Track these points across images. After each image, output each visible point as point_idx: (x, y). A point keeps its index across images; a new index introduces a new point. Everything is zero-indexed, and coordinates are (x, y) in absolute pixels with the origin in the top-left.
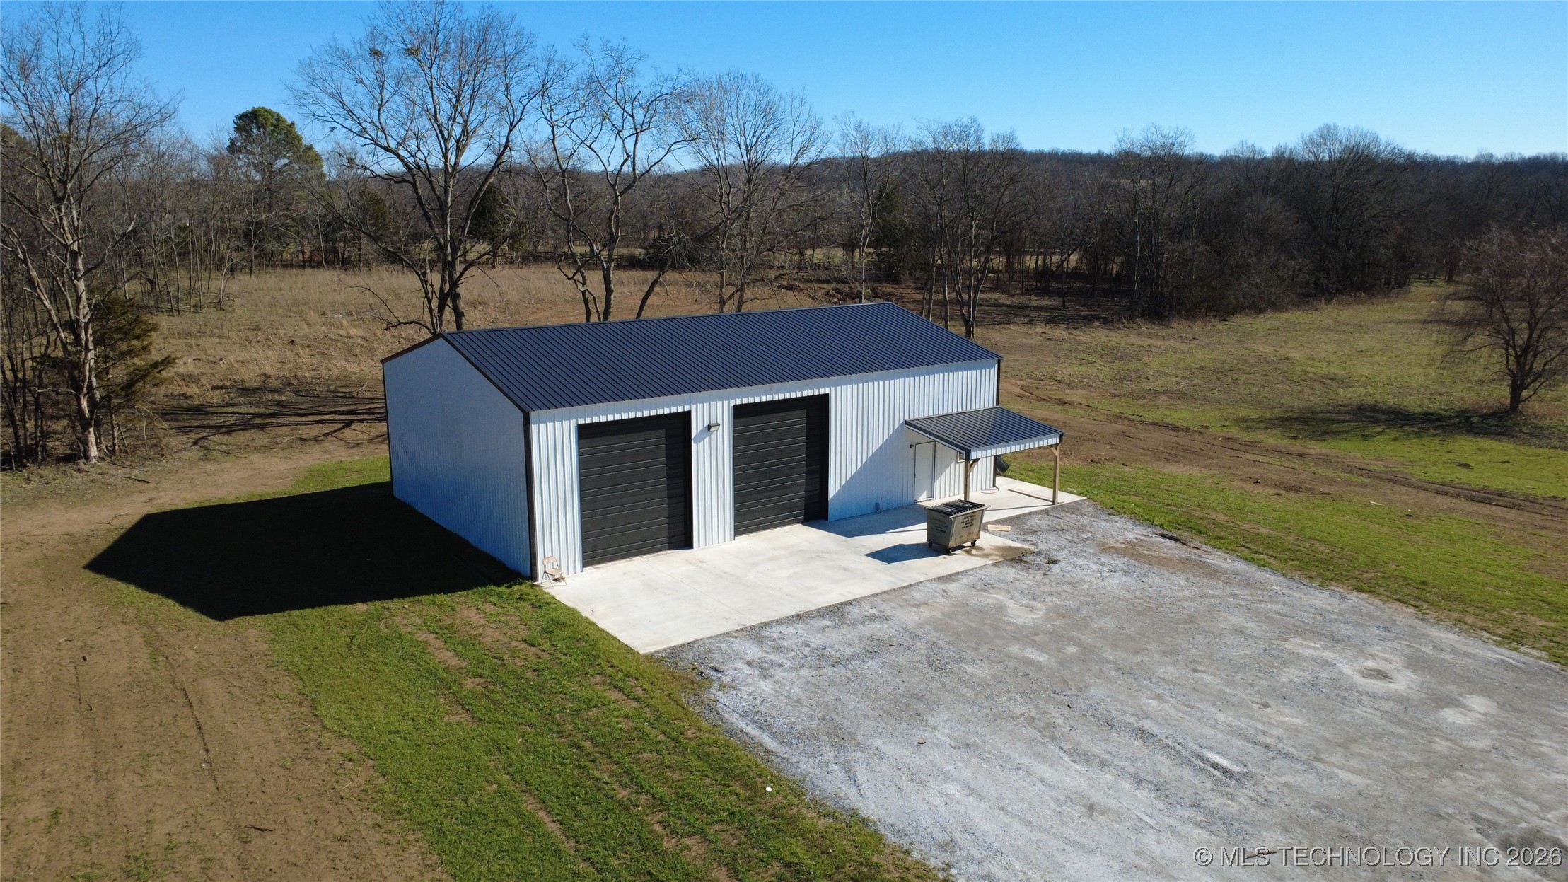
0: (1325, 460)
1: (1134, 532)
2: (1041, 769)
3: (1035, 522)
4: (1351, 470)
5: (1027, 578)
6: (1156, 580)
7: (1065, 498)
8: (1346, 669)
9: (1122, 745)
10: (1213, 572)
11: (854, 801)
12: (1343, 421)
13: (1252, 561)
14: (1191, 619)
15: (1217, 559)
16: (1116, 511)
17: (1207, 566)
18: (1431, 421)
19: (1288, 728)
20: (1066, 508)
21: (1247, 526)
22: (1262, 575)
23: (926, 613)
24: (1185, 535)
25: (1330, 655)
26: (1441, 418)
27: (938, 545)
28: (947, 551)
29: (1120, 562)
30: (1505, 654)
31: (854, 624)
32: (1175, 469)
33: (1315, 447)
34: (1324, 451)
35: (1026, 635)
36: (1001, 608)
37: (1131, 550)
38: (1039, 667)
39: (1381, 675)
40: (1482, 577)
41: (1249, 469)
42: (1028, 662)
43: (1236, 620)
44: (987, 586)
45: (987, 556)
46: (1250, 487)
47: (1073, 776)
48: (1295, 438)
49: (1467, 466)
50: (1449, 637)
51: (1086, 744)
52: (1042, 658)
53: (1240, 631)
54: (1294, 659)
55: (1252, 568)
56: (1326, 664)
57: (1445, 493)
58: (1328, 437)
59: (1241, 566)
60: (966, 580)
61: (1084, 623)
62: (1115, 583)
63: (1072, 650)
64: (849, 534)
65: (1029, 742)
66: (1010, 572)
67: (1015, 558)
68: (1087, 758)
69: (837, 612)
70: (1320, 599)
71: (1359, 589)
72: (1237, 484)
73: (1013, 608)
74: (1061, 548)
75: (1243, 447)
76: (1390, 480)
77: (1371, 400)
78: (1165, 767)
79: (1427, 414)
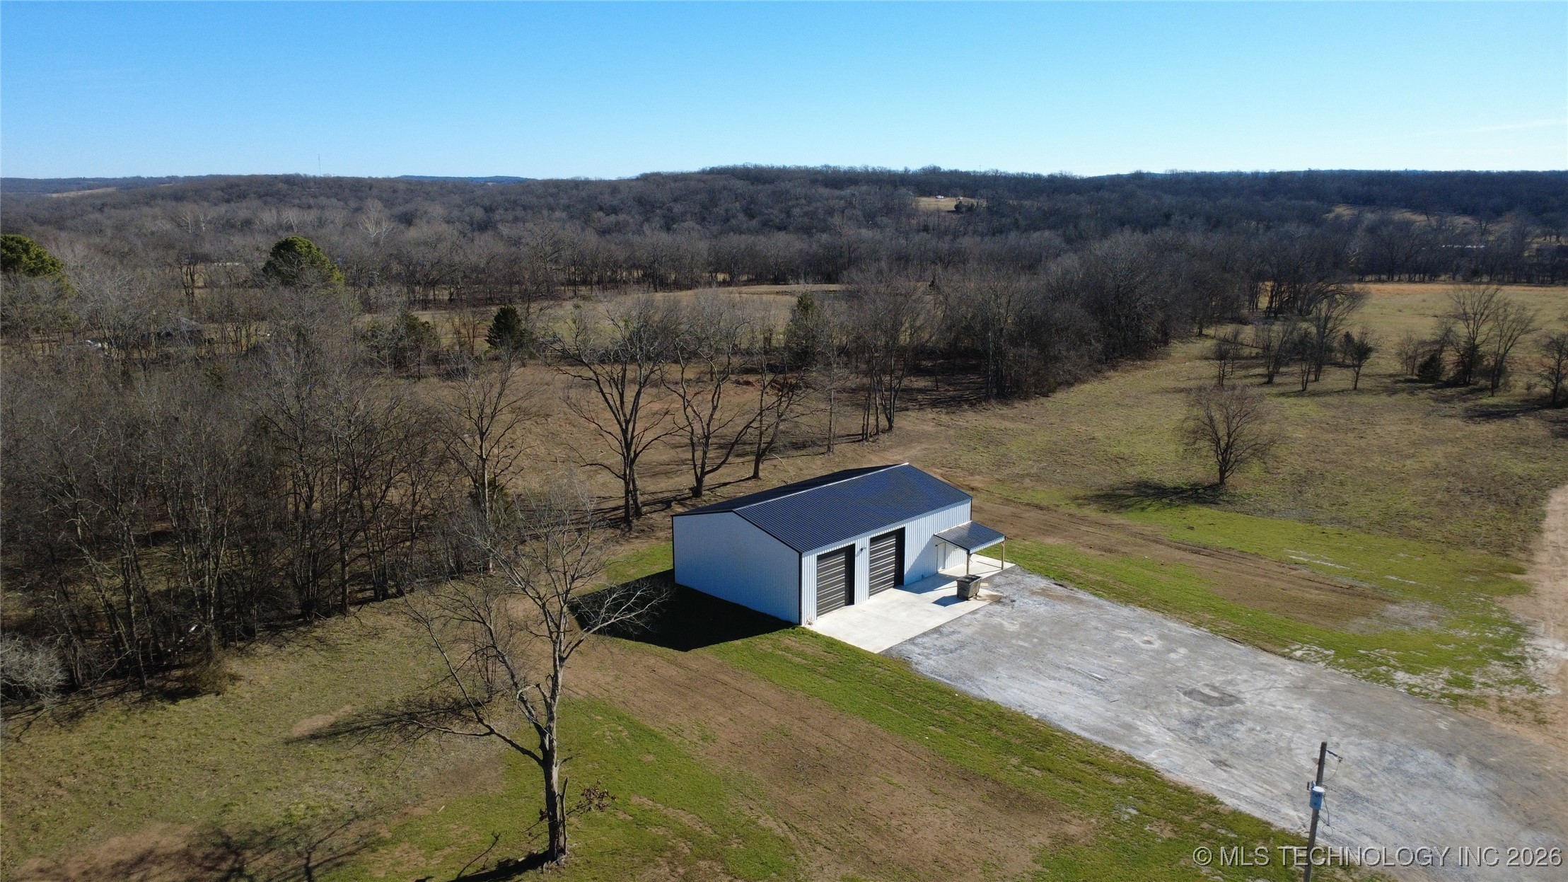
0: (1122, 528)
1: (1043, 583)
2: (1040, 683)
3: (997, 580)
4: (1135, 535)
5: (1007, 610)
6: (1058, 607)
7: (1007, 565)
8: (1137, 641)
9: (1063, 673)
10: (1081, 602)
11: (986, 696)
12: (1131, 497)
13: (1095, 595)
14: (1077, 625)
15: (1082, 595)
16: (1032, 571)
17: (1077, 599)
18: (1177, 493)
19: (1118, 663)
20: (1007, 571)
21: (1091, 575)
22: (1101, 602)
23: (974, 629)
24: (1065, 583)
25: (1131, 636)
26: (1183, 491)
27: (962, 596)
28: (967, 599)
29: (1042, 598)
30: (1195, 631)
31: (947, 636)
32: (1050, 541)
33: (1117, 519)
34: (1122, 521)
35: (1016, 635)
36: (1001, 625)
37: (1044, 592)
38: (1026, 648)
39: (1149, 642)
40: (1190, 597)
41: (1086, 538)
42: (1022, 646)
43: (1094, 623)
44: (991, 615)
45: (985, 600)
46: (1088, 551)
47: (1052, 684)
48: (1105, 511)
49: (1192, 528)
50: (1174, 625)
51: (1052, 674)
52: (1026, 645)
53: (1096, 628)
54: (1118, 638)
55: (1097, 599)
56: (1129, 639)
57: (1179, 548)
58: (1122, 510)
59: (1092, 598)
60: (982, 613)
61: (1036, 629)
62: (1042, 609)
63: (1035, 640)
64: (919, 591)
65: (1033, 675)
66: (998, 608)
67: (997, 600)
68: (1054, 678)
69: (937, 630)
70: (1125, 612)
71: (1141, 606)
72: (1081, 549)
73: (1006, 624)
74: (1014, 594)
75: (1079, 521)
76: (1154, 541)
77: (1145, 477)
78: (1080, 679)
79: (1175, 488)
